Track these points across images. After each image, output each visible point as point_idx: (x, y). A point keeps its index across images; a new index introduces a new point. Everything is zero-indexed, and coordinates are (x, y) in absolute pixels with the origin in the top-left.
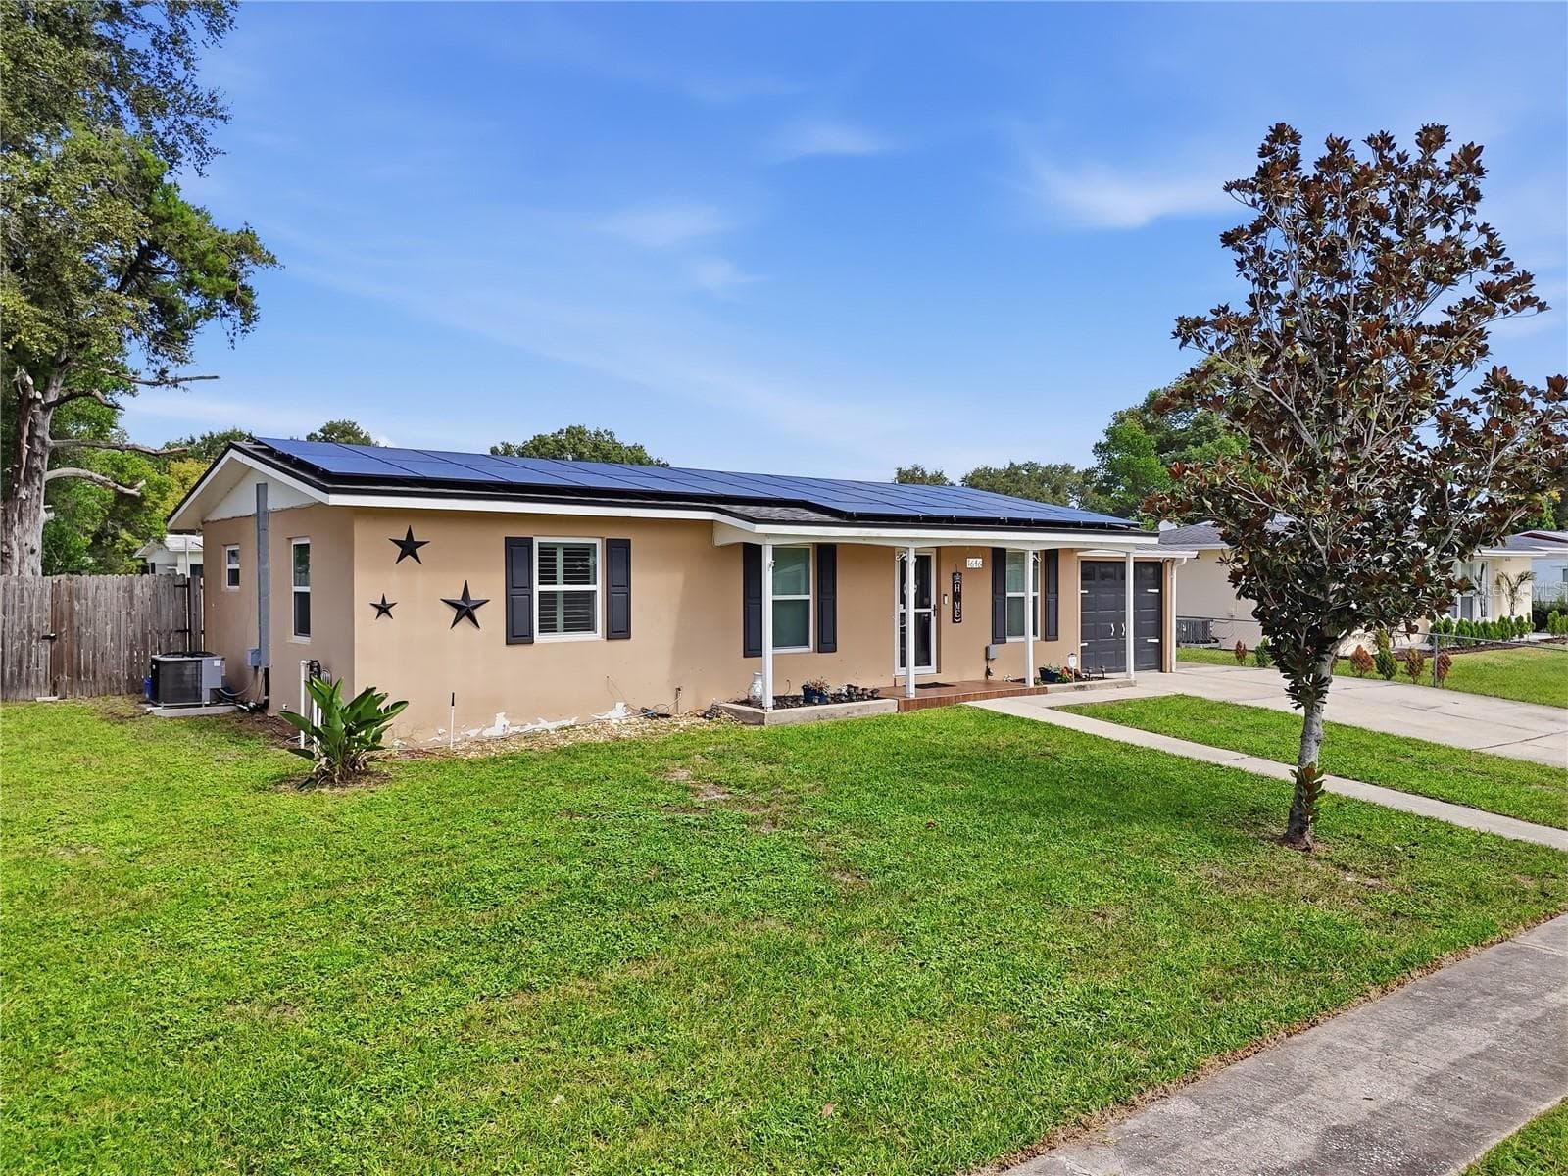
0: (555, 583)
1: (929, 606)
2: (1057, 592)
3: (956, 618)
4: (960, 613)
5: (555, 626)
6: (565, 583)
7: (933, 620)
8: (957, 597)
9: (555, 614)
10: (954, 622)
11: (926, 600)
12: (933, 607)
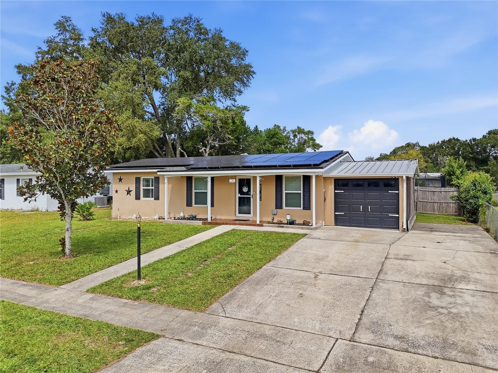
4: (261, 198)
5: (149, 196)
6: (151, 187)
7: (252, 199)
9: (149, 194)
11: (249, 193)
12: (251, 195)
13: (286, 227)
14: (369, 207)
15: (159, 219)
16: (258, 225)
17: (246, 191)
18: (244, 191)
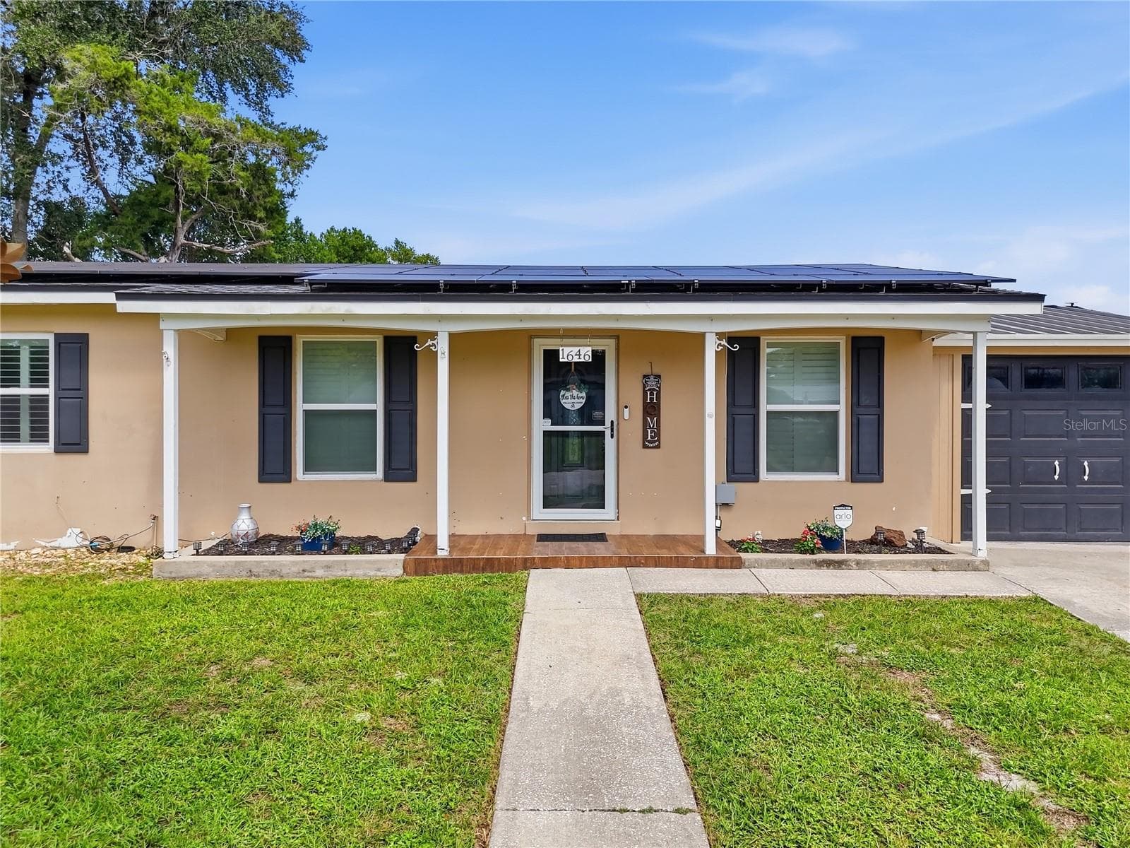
0: (19, 386)
1: (602, 423)
2: (880, 404)
3: (652, 439)
4: (658, 434)
6: (32, 386)
7: (610, 444)
8: (651, 409)
10: (645, 446)
11: (597, 414)
12: (608, 424)
13: (858, 563)
14: (1086, 464)
15: (95, 550)
16: (718, 563)
17: (578, 406)
18: (568, 406)
